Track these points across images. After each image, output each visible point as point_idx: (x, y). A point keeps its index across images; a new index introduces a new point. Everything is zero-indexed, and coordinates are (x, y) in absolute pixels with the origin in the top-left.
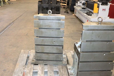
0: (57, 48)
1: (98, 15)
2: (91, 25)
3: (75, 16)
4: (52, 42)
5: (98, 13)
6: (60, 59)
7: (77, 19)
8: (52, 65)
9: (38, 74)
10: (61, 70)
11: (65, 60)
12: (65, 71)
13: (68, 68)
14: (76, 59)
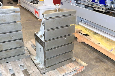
0: (17, 43)
1: (44, 3)
2: (51, 13)
3: (20, 6)
4: (10, 37)
5: (44, 1)
6: (22, 52)
7: (23, 8)
8: (15, 61)
9: (3, 75)
10: (27, 63)
11: (27, 52)
12: (31, 63)
13: (33, 59)
14: (39, 49)
